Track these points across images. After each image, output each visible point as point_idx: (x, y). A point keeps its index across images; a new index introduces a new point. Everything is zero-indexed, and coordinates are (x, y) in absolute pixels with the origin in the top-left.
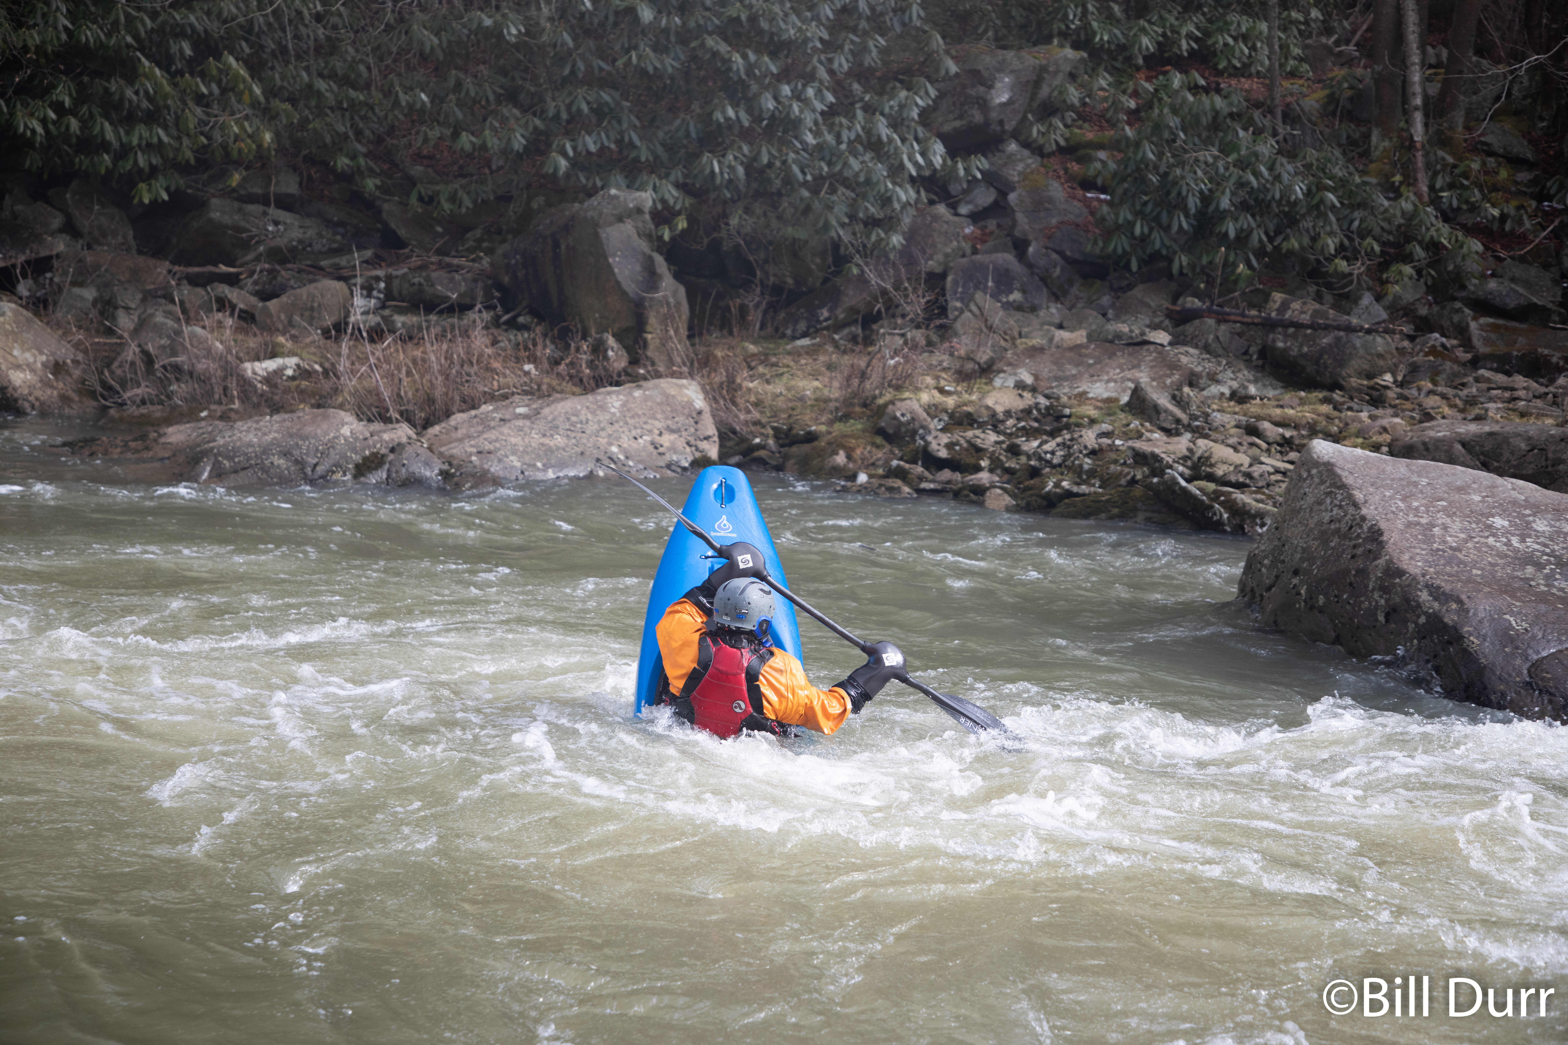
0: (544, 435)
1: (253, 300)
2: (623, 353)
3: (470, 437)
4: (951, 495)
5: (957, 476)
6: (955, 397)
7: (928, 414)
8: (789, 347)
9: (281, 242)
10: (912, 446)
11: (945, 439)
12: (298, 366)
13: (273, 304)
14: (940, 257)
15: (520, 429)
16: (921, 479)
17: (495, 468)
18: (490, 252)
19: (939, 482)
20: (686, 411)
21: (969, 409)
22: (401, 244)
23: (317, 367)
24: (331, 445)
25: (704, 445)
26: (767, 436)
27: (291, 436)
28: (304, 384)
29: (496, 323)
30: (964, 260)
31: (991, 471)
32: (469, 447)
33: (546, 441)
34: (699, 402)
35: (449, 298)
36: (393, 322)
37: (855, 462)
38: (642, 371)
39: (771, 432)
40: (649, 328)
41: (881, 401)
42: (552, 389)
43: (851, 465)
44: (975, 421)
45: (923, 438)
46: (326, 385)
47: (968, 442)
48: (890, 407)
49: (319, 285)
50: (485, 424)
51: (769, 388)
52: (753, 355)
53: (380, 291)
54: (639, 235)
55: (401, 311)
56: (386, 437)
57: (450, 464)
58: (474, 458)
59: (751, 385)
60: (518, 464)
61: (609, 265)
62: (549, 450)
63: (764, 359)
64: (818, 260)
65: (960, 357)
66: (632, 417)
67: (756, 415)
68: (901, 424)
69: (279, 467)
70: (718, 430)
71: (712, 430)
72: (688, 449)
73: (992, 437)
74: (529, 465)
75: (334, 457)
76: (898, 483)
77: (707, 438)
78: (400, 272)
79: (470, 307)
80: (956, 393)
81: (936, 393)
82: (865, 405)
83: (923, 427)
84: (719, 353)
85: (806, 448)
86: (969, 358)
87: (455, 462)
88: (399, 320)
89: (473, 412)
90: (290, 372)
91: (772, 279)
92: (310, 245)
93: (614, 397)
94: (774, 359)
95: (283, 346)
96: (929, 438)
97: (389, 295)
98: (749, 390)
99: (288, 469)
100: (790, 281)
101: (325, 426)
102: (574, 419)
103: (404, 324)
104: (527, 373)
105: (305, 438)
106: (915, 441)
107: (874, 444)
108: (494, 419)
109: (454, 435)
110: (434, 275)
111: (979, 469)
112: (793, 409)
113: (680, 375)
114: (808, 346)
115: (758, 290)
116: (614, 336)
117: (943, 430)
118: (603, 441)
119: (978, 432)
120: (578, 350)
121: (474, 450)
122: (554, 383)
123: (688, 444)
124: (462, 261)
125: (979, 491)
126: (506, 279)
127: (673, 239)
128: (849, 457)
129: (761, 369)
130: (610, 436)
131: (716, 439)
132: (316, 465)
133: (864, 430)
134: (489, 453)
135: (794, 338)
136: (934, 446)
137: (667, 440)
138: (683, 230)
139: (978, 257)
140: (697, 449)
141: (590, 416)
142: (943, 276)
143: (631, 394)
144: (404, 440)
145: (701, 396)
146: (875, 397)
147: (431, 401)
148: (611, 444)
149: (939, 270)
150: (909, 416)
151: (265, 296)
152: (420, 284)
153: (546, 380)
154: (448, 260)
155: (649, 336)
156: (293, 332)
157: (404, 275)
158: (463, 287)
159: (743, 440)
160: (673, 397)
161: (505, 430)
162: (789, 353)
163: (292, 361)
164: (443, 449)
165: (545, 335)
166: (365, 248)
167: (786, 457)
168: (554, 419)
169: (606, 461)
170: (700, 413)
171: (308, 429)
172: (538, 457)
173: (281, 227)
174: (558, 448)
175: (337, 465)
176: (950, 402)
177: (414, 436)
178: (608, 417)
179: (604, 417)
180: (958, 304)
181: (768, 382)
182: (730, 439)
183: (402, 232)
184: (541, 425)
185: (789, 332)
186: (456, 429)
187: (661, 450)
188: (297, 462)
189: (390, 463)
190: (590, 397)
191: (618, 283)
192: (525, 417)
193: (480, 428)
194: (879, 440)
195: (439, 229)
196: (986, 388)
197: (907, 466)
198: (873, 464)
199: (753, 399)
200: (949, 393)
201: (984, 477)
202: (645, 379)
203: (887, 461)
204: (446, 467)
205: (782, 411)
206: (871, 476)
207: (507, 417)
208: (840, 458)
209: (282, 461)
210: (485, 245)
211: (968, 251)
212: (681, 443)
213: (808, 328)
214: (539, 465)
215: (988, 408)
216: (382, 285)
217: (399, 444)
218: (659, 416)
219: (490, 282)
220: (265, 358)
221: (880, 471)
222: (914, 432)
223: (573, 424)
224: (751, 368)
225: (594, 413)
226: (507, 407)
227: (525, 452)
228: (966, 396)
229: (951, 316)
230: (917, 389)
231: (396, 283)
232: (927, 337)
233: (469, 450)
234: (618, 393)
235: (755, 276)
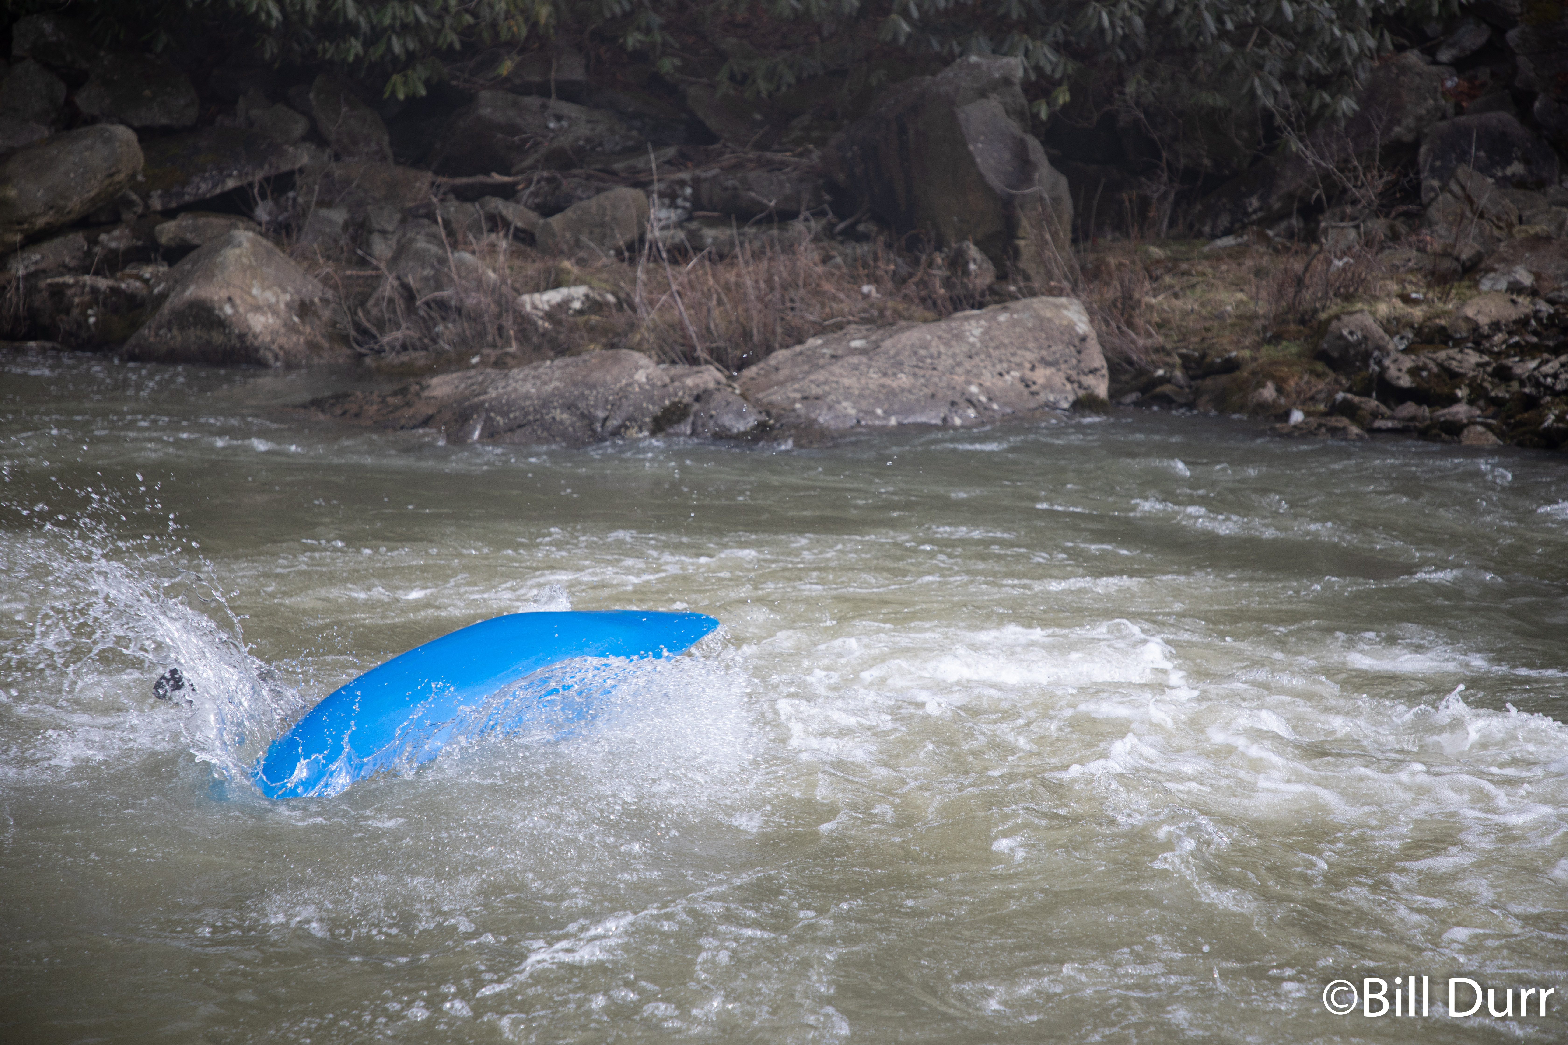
0: (885, 375)
1: (533, 216)
2: (989, 266)
3: (793, 379)
4: (1415, 434)
5: (1425, 411)
6: (1424, 307)
7: (1386, 331)
8: (1206, 249)
9: (564, 141)
10: (1363, 374)
11: (1408, 362)
12: (587, 296)
13: (556, 221)
14: (1410, 121)
15: (855, 368)
16: (1375, 415)
17: (824, 418)
18: (820, 143)
19: (1400, 419)
20: (1066, 338)
21: (1443, 322)
22: (711, 138)
23: (611, 298)
24: (623, 394)
25: (1089, 381)
26: (1173, 366)
27: (575, 384)
28: (594, 318)
29: (829, 233)
30: (1443, 124)
31: (1471, 402)
32: (792, 392)
33: (888, 381)
34: (1083, 326)
35: (767, 207)
36: (701, 237)
37: (1288, 395)
38: (1013, 288)
39: (1178, 361)
40: (1021, 233)
41: (1323, 316)
42: (899, 315)
43: (1283, 401)
44: (1451, 337)
45: (1379, 363)
46: (619, 320)
47: (1440, 365)
48: (1335, 323)
49: (611, 194)
50: (813, 362)
51: (1178, 303)
52: (1158, 262)
53: (685, 199)
54: (1008, 113)
55: (712, 223)
56: (689, 382)
57: (768, 414)
58: (798, 406)
59: (1153, 301)
60: (852, 412)
61: (969, 154)
62: (892, 393)
63: (1172, 266)
64: (1245, 134)
65: (1435, 254)
66: (997, 348)
67: (1159, 339)
68: (1348, 344)
69: (562, 423)
70: (1108, 359)
71: (1098, 361)
72: (1069, 386)
73: (1473, 358)
74: (867, 412)
75: (627, 409)
76: (1343, 421)
77: (1093, 371)
78: (709, 174)
79: (794, 215)
80: (1425, 301)
81: (1398, 303)
82: (1302, 322)
83: (1379, 348)
84: (1112, 261)
85: (1223, 380)
86: (1445, 254)
87: (774, 412)
88: (710, 234)
89: (798, 348)
90: (577, 305)
91: (1183, 162)
92: (600, 144)
93: (973, 323)
94: (1185, 266)
95: (568, 272)
96: (1387, 362)
97: (697, 203)
98: (1150, 307)
99: (572, 425)
100: (1207, 162)
101: (615, 371)
102: (922, 352)
103: (715, 239)
104: (866, 296)
105: (592, 386)
106: (1367, 366)
107: (1313, 372)
108: (823, 356)
109: (774, 377)
110: (751, 176)
111: (1454, 400)
112: (1207, 330)
113: (1060, 293)
114: (1232, 247)
115: (1165, 177)
116: (976, 244)
117: (1405, 351)
118: (959, 379)
119: (1453, 352)
120: (931, 264)
121: (798, 395)
122: (901, 307)
123: (1069, 379)
124: (787, 156)
125: (1454, 429)
126: (841, 177)
127: (1052, 116)
128: (1280, 390)
129: (1168, 279)
130: (968, 372)
131: (1105, 372)
132: (606, 419)
133: (1300, 355)
134: (817, 398)
135: (1214, 237)
136: (1393, 372)
137: (1041, 375)
138: (1065, 105)
139: (1463, 119)
140: (1081, 386)
141: (942, 349)
142: (1415, 146)
143: (994, 318)
144: (712, 385)
145: (1085, 318)
146: (1315, 311)
147: (746, 335)
148: (969, 383)
149: (1409, 138)
150: (1359, 334)
151: (547, 210)
152: (735, 188)
153: (890, 304)
154: (769, 155)
155: (1022, 243)
156: (582, 254)
157: (715, 177)
158: (788, 189)
159: (1141, 372)
160: (1049, 320)
161: (836, 369)
162: (1206, 257)
163: (580, 291)
164: (760, 395)
165: (889, 246)
166: (667, 145)
167: (1197, 393)
168: (897, 354)
169: (963, 404)
170: (1083, 339)
171: (596, 375)
172: (878, 402)
173: (565, 123)
174: (903, 390)
175: (631, 419)
176: (1417, 313)
177: (724, 380)
178: (965, 348)
179: (960, 349)
180: (1436, 183)
181: (1176, 296)
182: (1126, 372)
183: (712, 123)
184: (881, 361)
185: (1207, 229)
186: (777, 369)
187: (1034, 388)
188: (583, 416)
189: (696, 414)
190: (943, 325)
191: (981, 176)
192: (862, 352)
193: (806, 368)
194: (1320, 367)
195: (758, 117)
196: (1468, 293)
197: (1356, 399)
198: (1312, 398)
199: (1156, 318)
200: (1416, 302)
201: (1461, 411)
202: (1014, 297)
203: (1331, 394)
204: (763, 417)
205: (1195, 333)
206: (1307, 414)
207: (840, 352)
208: (1268, 392)
209: (565, 416)
210: (815, 134)
211: (1451, 111)
212: (1059, 379)
213: (1232, 223)
214: (879, 411)
215: (1467, 319)
216: (688, 191)
217: (706, 391)
218: (1031, 345)
219: (821, 181)
220: (546, 289)
221: (1322, 407)
222: (1367, 355)
223: (922, 359)
224: (1154, 279)
225: (947, 344)
226: (839, 340)
227: (861, 396)
228: (1440, 305)
229: (1425, 199)
230: (1376, 298)
231: (705, 188)
232: (1392, 228)
233: (793, 395)
234: (978, 318)
235: (1160, 158)
